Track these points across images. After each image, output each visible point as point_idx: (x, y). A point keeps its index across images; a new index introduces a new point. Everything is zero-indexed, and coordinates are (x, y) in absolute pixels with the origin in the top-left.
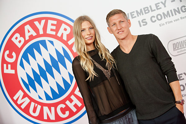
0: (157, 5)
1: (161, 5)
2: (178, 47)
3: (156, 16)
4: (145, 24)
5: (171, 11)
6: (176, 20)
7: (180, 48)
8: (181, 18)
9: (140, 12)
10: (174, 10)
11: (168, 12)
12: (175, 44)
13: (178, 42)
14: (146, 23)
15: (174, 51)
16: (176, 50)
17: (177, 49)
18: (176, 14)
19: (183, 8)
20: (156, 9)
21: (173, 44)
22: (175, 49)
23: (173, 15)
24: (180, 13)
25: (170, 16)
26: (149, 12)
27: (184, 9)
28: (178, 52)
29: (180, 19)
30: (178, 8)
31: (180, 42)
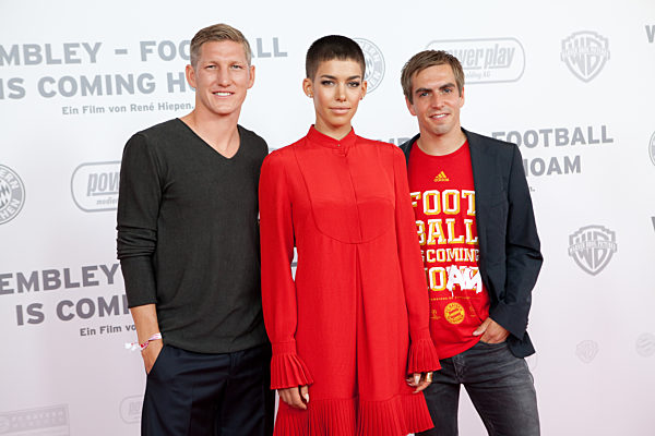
0: (68, 49)
1: (81, 53)
2: (102, 187)
3: (57, 80)
4: (17, 93)
5: (108, 78)
6: (117, 109)
7: (108, 190)
8: (133, 107)
9: (12, 53)
10: (119, 78)
11: (98, 78)
12: (96, 175)
13: (108, 173)
14: (22, 93)
15: (88, 195)
16: (94, 195)
17: (97, 191)
18: (119, 92)
19: (146, 81)
20: (63, 61)
21: (91, 176)
22: (94, 190)
23: (109, 92)
24: (132, 92)
25: (100, 93)
26: (39, 61)
27: (148, 84)
28: (99, 202)
29: (128, 108)
30: (130, 77)
31: (111, 174)
